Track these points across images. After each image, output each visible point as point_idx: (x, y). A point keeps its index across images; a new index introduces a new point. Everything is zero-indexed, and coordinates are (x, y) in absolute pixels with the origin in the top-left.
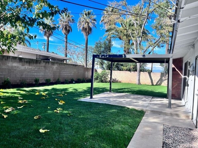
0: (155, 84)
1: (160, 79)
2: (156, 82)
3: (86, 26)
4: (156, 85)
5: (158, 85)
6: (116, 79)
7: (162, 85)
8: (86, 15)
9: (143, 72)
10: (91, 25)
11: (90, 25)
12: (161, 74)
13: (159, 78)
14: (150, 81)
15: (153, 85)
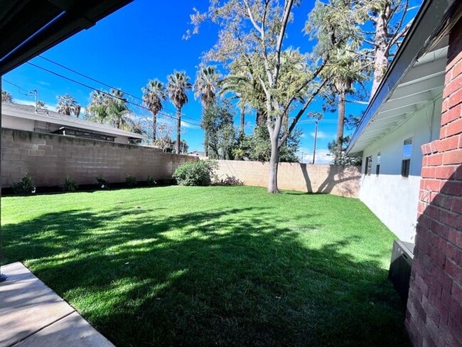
0: (315, 190)
1: (327, 179)
2: (319, 186)
3: (205, 90)
4: (318, 193)
5: (321, 193)
6: (234, 178)
7: (332, 193)
8: (206, 74)
9: (288, 164)
10: (213, 89)
11: (211, 89)
12: (331, 168)
13: (326, 176)
14: (305, 183)
15: (310, 193)
